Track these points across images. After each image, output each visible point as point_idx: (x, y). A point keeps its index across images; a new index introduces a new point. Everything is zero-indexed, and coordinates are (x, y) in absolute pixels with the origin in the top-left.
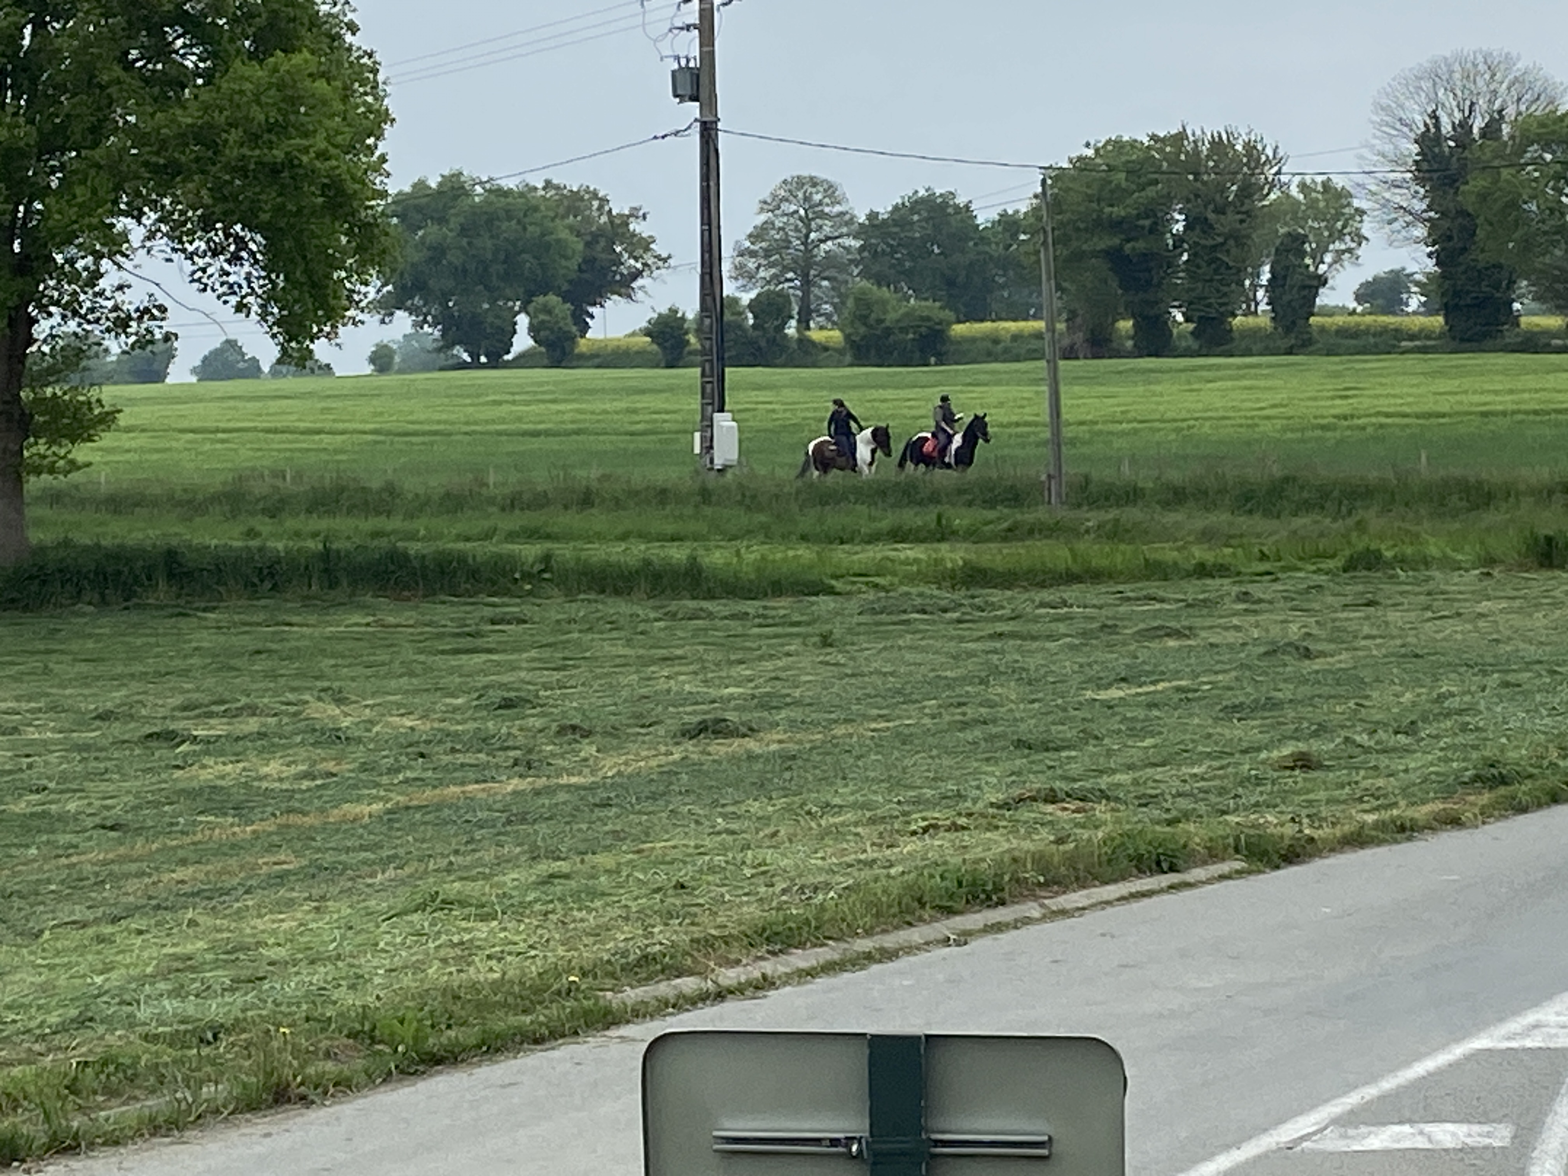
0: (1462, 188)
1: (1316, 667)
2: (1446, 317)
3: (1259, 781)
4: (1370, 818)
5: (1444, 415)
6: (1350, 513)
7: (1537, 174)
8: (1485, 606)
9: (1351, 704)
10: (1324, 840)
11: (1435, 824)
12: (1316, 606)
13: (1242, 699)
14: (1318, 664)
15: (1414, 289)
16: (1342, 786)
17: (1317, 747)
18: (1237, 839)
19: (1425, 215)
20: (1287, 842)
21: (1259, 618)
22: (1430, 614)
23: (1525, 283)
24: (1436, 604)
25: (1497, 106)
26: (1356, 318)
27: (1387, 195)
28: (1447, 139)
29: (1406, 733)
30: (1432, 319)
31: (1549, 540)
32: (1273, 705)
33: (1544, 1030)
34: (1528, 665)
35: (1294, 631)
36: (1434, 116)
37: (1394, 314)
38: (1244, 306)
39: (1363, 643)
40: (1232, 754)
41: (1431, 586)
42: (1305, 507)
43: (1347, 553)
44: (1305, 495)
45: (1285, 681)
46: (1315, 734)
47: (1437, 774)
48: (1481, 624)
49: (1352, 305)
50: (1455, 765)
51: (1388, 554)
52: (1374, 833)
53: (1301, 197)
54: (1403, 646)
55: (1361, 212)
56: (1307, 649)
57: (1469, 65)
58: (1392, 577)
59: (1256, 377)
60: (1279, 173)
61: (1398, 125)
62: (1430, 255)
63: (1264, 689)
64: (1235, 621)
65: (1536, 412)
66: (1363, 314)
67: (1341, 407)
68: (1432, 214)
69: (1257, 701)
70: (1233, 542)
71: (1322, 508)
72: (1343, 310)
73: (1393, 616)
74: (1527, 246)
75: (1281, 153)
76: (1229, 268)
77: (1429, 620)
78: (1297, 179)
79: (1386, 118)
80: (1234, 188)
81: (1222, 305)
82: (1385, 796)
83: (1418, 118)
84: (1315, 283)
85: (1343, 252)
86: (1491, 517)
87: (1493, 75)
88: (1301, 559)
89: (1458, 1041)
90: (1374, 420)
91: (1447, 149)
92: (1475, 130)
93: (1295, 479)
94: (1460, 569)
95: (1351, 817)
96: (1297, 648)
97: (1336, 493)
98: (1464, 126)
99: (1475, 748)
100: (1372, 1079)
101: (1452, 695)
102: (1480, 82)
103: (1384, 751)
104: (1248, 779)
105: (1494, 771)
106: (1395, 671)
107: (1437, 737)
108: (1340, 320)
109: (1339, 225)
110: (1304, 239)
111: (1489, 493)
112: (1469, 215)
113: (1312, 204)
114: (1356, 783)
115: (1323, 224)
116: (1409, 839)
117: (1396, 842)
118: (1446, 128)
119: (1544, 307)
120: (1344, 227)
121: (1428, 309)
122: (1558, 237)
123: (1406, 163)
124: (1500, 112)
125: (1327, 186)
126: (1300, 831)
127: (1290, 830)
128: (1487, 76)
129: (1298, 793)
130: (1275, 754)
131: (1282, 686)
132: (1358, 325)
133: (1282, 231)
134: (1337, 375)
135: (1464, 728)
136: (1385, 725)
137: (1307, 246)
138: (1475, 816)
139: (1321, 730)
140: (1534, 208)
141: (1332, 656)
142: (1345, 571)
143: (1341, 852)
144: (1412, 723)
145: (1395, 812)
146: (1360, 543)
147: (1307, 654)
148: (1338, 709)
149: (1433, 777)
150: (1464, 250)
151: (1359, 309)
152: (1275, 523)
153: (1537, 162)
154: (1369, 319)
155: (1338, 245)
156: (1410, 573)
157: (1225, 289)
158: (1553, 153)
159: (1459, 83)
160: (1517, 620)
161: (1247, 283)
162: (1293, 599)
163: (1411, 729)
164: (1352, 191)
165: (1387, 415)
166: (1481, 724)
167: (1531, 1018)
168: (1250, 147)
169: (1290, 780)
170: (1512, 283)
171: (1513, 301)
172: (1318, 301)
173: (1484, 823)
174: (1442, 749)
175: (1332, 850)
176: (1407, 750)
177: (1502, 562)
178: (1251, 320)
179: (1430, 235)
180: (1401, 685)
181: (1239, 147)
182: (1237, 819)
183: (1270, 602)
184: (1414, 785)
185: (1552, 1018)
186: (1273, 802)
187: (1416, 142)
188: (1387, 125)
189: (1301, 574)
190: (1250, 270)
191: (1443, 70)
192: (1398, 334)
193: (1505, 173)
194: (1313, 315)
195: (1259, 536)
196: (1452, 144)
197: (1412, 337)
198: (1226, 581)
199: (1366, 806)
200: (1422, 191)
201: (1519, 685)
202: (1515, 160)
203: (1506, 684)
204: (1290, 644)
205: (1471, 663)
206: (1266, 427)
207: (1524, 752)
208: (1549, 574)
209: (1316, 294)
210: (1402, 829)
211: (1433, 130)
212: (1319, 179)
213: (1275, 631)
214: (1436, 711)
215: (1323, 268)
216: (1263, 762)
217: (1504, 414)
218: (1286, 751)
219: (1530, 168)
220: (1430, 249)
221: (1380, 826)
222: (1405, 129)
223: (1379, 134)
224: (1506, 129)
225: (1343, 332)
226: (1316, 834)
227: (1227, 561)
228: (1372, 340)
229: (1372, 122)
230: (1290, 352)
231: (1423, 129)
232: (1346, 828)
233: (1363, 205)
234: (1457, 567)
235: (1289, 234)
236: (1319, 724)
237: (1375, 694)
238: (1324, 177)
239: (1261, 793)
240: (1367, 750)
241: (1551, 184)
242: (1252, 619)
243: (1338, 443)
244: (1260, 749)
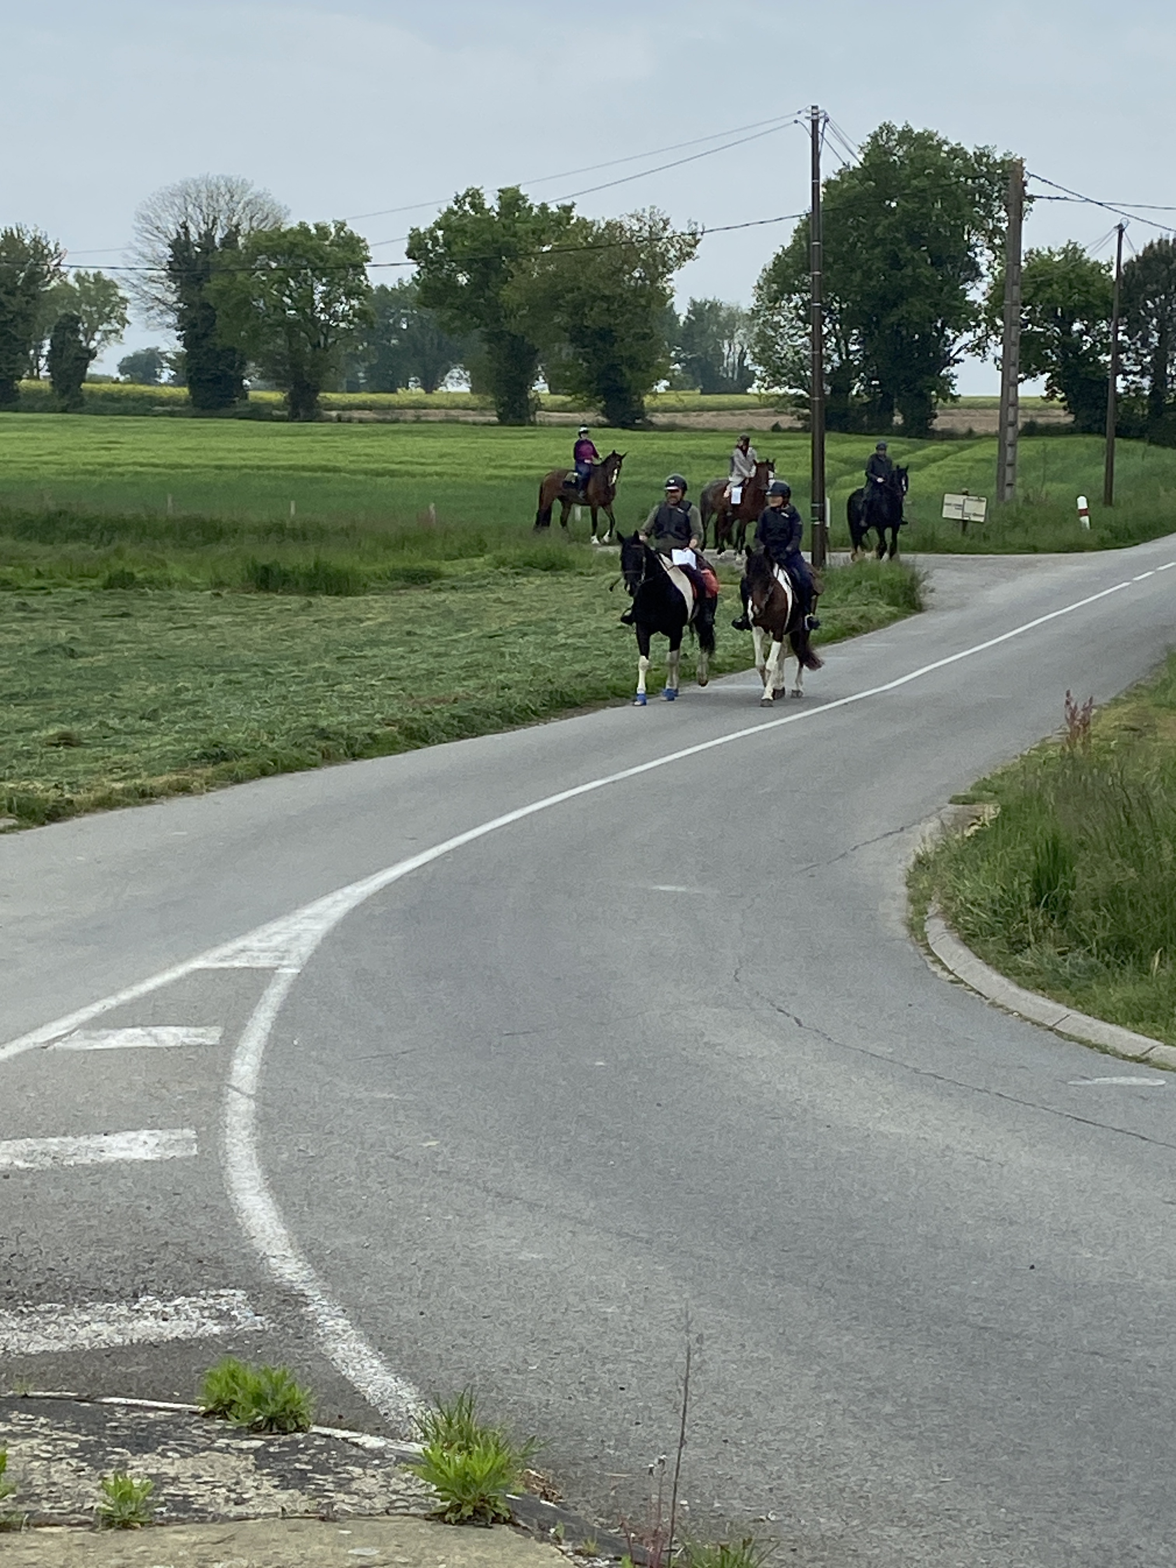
0: (207, 285)
1: (80, 665)
2: (190, 388)
3: (30, 755)
4: (119, 786)
5: (187, 467)
6: (109, 542)
7: (264, 278)
8: (213, 620)
9: (107, 695)
10: (81, 804)
11: (171, 792)
12: (80, 616)
13: (17, 689)
14: (81, 662)
15: (166, 365)
16: (96, 760)
17: (76, 728)
18: (11, 801)
19: (175, 306)
20: (51, 803)
21: (35, 624)
22: (171, 625)
23: (253, 364)
24: (176, 617)
25: (235, 221)
26: (119, 386)
27: (146, 288)
28: (194, 245)
29: (149, 719)
30: (179, 389)
31: (266, 569)
32: (44, 694)
33: (249, 953)
34: (246, 668)
35: (62, 635)
36: (184, 226)
37: (149, 384)
38: (28, 372)
39: (117, 646)
40: (8, 733)
41: (172, 603)
42: (74, 536)
43: (107, 574)
44: (74, 526)
45: (55, 675)
46: (77, 719)
47: (173, 752)
48: (212, 634)
49: (116, 375)
50: (187, 744)
51: (140, 576)
52: (120, 797)
53: (77, 286)
54: (149, 650)
55: (124, 300)
56: (72, 650)
57: (213, 188)
58: (143, 594)
59: (37, 429)
60: (58, 264)
61: (156, 232)
62: (179, 338)
63: (35, 681)
64: (14, 626)
65: (259, 468)
66: (125, 383)
67: (105, 457)
68: (181, 305)
69: (30, 691)
70: (15, 562)
71: (87, 537)
72: (107, 379)
73: (141, 626)
74: (255, 334)
75: (61, 248)
76: (16, 340)
77: (171, 629)
78: (73, 271)
79: (147, 226)
80: (22, 275)
81: (10, 370)
82: (131, 769)
83: (172, 227)
84: (86, 356)
85: (111, 332)
86: (222, 549)
87: (232, 197)
88: (69, 578)
89: (181, 961)
90: (131, 468)
91: (194, 254)
92: (217, 240)
93: (66, 513)
94: (196, 589)
95: (102, 785)
96: (64, 649)
97: (99, 527)
98: (208, 236)
99: (203, 731)
100: (113, 992)
101: (187, 690)
102: (222, 202)
103: (130, 734)
104: (21, 753)
105: (217, 750)
106: (142, 669)
107: (175, 723)
108: (105, 387)
109: (108, 309)
110: (78, 320)
111: (221, 530)
112: (210, 307)
113: (85, 291)
114: (109, 757)
115: (94, 309)
116: (149, 803)
117: (139, 805)
118: (194, 237)
119: (268, 384)
120: (111, 312)
121: (177, 382)
122: (279, 329)
123: (161, 263)
124: (237, 226)
125: (98, 277)
126: (62, 795)
127: (53, 794)
128: (227, 197)
129: (60, 765)
130: (43, 734)
131: (51, 679)
132: (121, 391)
133: (61, 312)
134: (104, 431)
135: (195, 716)
136: (133, 712)
137: (80, 325)
138: (201, 786)
139: (82, 715)
140: (261, 305)
141: (92, 656)
142: (105, 588)
143: (94, 812)
144: (155, 711)
145: (138, 781)
146: (118, 565)
147: (72, 654)
148: (96, 698)
149: (169, 754)
150: (205, 335)
151: (122, 378)
152: (49, 548)
153: (266, 268)
154: (129, 387)
155: (105, 327)
156: (157, 592)
157: (13, 357)
158: (277, 261)
159: (204, 201)
160: (240, 632)
161: (32, 352)
162: (62, 610)
163: (153, 716)
164: (118, 283)
165: (142, 465)
166: (209, 712)
167: (239, 944)
168: (36, 241)
169: (55, 755)
170: (243, 364)
171: (244, 378)
172: (89, 370)
173: (208, 791)
174: (177, 732)
175: (87, 811)
176: (150, 732)
177: (229, 585)
178: (34, 383)
179: (179, 322)
180: (146, 680)
181: (27, 242)
182: (12, 785)
183: (44, 612)
184: (154, 760)
185: (256, 945)
186: (41, 771)
187: (170, 246)
188: (147, 231)
189: (69, 590)
190: (34, 343)
191: (192, 191)
192: (153, 400)
193: (240, 276)
194: (84, 381)
195: (35, 558)
196: (198, 250)
197: (162, 404)
198: (9, 594)
199: (115, 776)
200: (173, 286)
201: (239, 683)
202: (247, 265)
203: (230, 682)
204: (59, 646)
205: (203, 664)
206: (44, 470)
207: (240, 735)
208: (266, 596)
209: (86, 366)
210: (143, 795)
211: (183, 238)
212: (92, 272)
213: (48, 635)
214: (174, 702)
215: (93, 344)
216: (34, 740)
217: (234, 468)
218: (51, 732)
219: (258, 273)
220: (179, 333)
221: (126, 792)
222: (161, 236)
223: (140, 238)
224: (241, 241)
225: (109, 397)
226: (76, 798)
227: (9, 577)
228: (131, 404)
229: (135, 228)
230: (64, 411)
231: (175, 236)
232: (99, 794)
233: (128, 295)
234: (194, 588)
235: (66, 315)
236: (80, 710)
237: (124, 687)
238: (96, 271)
239: (32, 764)
240: (117, 732)
241: (276, 286)
242: (27, 625)
243: (102, 485)
244: (32, 729)
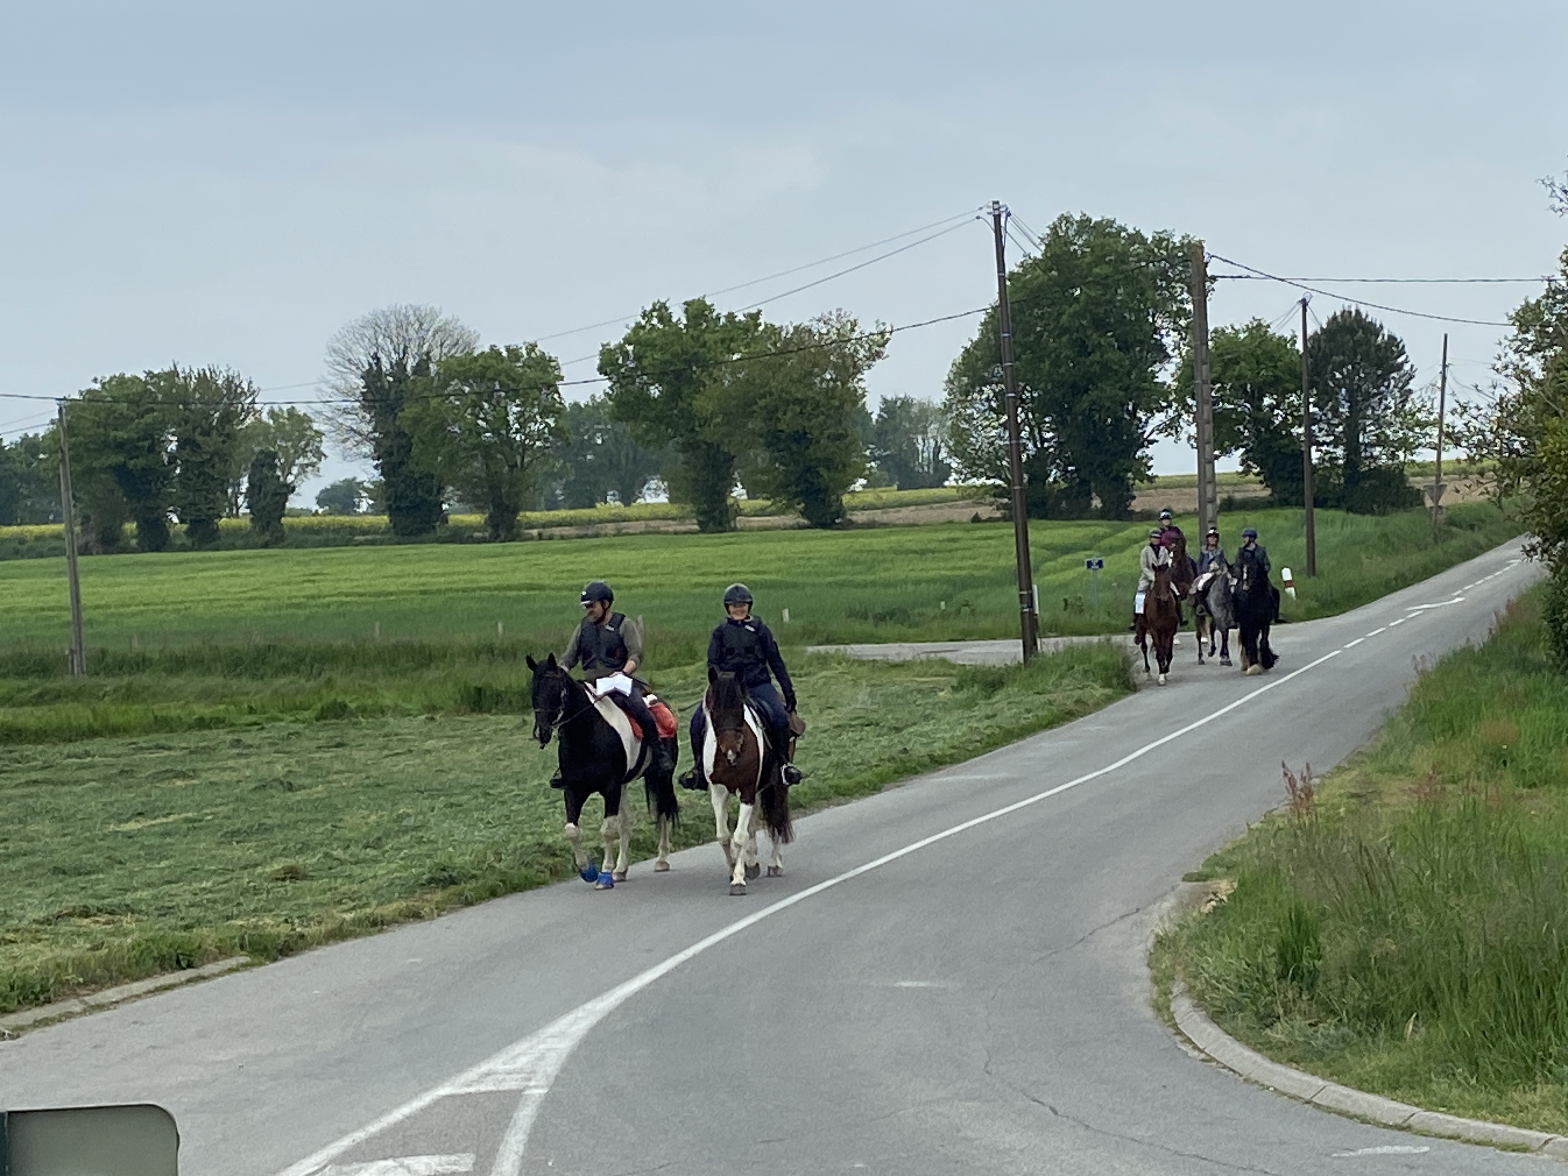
0: (400, 414)
1: (299, 798)
2: (390, 516)
3: (256, 891)
4: (349, 916)
5: (392, 594)
6: (320, 674)
7: (457, 403)
8: (430, 744)
9: (329, 826)
10: (313, 937)
11: (401, 919)
12: (294, 749)
13: (238, 826)
14: (299, 795)
15: (364, 494)
16: (324, 892)
17: (299, 861)
18: (242, 938)
19: (371, 436)
20: (283, 939)
21: (250, 760)
22: (386, 752)
23: (451, 488)
24: (390, 744)
25: (425, 348)
26: (319, 518)
27: (340, 420)
28: (386, 375)
29: (374, 848)
30: (379, 517)
31: (479, 690)
32: (268, 829)
33: (493, 1077)
34: (467, 789)
35: (279, 769)
36: (376, 357)
37: (348, 514)
38: (227, 510)
39: (335, 777)
40: (233, 871)
41: (386, 730)
42: (284, 669)
43: (319, 706)
44: (284, 660)
45: (274, 810)
46: (300, 852)
47: (400, 878)
48: (428, 757)
49: (315, 507)
50: (413, 870)
51: (353, 706)
52: (352, 928)
53: (271, 422)
54: (367, 778)
55: (319, 434)
56: (290, 784)
57: (402, 318)
58: (356, 724)
59: (241, 566)
60: (253, 402)
61: (347, 365)
62: (376, 467)
63: (256, 817)
64: (231, 763)
65: (464, 590)
66: (325, 514)
67: (310, 589)
68: (377, 435)
69: (251, 827)
70: (227, 700)
71: (298, 671)
72: (307, 512)
73: (356, 754)
74: (451, 460)
75: (255, 387)
76: (213, 479)
77: (387, 756)
78: (267, 408)
79: (339, 359)
80: (217, 415)
81: (209, 509)
82: (360, 898)
83: (363, 359)
84: (285, 490)
85: (307, 465)
86: (432, 674)
87: (421, 324)
88: (282, 712)
89: (427, 1090)
90: (335, 599)
91: (386, 384)
92: (409, 368)
93: (275, 647)
94: (409, 715)
95: (332, 917)
96: (282, 783)
97: (308, 659)
98: (400, 365)
99: (428, 856)
100: (361, 1125)
101: (409, 815)
102: (412, 332)
103: (356, 863)
104: (247, 890)
105: (445, 874)
106: (362, 798)
107: (399, 849)
108: (305, 520)
109: (303, 443)
110: (274, 456)
111: (430, 655)
112: (405, 435)
113: (280, 427)
114: (336, 889)
115: (290, 444)
116: (380, 931)
117: (370, 934)
118: (386, 366)
119: (467, 507)
120: (307, 445)
121: (375, 510)
122: (476, 452)
123: (354, 394)
124: (428, 353)
125: (292, 413)
126: (294, 930)
127: (285, 929)
128: (417, 326)
129: (288, 900)
130: (268, 870)
131: (271, 814)
132: (320, 523)
133: (257, 449)
134: (307, 564)
135: (420, 841)
136: (357, 842)
137: (276, 461)
138: (432, 910)
139: (305, 848)
140: (456, 429)
141: (310, 788)
142: (318, 719)
143: (327, 944)
144: (379, 839)
145: (368, 910)
146: (329, 697)
147: (290, 788)
148: (318, 831)
149: (397, 881)
150: (402, 463)
151: (320, 511)
152: (260, 683)
153: (460, 394)
154: (328, 519)
155: (301, 460)
156: (370, 720)
157: (211, 496)
158: (470, 386)
159: (394, 331)
160: (459, 756)
161: (230, 491)
162: (277, 744)
163: (377, 844)
164: (312, 417)
165: (347, 595)
166: (433, 837)
167: (484, 1067)
168: (229, 381)
169: (282, 890)
170: (441, 490)
171: (443, 502)
172: (288, 505)
173: (439, 915)
174: (402, 859)
175: (319, 943)
176: (375, 860)
177: (441, 709)
178: (234, 522)
179: (375, 451)
180: (367, 809)
181: (220, 382)
182: (241, 923)
183: (259, 747)
184: (382, 888)
185: (501, 1067)
186: (269, 907)
187: (362, 377)
188: (339, 364)
189: (282, 724)
190: (231, 481)
191: (382, 322)
192: (353, 530)
193: (434, 402)
194: (283, 515)
195: (247, 694)
196: (391, 379)
197: (364, 532)
198: (221, 731)
199: (344, 907)
200: (368, 417)
201: (461, 805)
202: (440, 391)
203: (452, 805)
204: (275, 780)
205: (422, 789)
206: (249, 607)
207: (467, 858)
208: (479, 716)
209: (286, 500)
210: (374, 924)
211: (375, 368)
212: (285, 407)
213: (264, 771)
214: (397, 828)
215: (290, 478)
216: (260, 876)
217: (439, 591)
218: (277, 867)
219: (452, 398)
220: (376, 462)
221: (358, 922)
222: (353, 368)
223: (332, 371)
224: (433, 367)
225: (309, 530)
226: (306, 931)
227: (222, 715)
228: (331, 536)
229: (327, 362)
230: (266, 546)
231: (367, 367)
232: (330, 927)
233: (323, 428)
234: (407, 714)
235: (262, 452)
236: (303, 843)
237: (347, 818)
238: (289, 406)
239: (259, 900)
240: (342, 862)
241: (469, 411)
242: (243, 761)
243: (308, 618)
244: (256, 865)
